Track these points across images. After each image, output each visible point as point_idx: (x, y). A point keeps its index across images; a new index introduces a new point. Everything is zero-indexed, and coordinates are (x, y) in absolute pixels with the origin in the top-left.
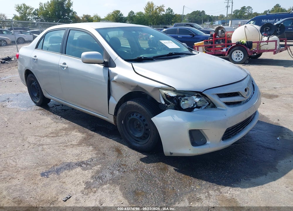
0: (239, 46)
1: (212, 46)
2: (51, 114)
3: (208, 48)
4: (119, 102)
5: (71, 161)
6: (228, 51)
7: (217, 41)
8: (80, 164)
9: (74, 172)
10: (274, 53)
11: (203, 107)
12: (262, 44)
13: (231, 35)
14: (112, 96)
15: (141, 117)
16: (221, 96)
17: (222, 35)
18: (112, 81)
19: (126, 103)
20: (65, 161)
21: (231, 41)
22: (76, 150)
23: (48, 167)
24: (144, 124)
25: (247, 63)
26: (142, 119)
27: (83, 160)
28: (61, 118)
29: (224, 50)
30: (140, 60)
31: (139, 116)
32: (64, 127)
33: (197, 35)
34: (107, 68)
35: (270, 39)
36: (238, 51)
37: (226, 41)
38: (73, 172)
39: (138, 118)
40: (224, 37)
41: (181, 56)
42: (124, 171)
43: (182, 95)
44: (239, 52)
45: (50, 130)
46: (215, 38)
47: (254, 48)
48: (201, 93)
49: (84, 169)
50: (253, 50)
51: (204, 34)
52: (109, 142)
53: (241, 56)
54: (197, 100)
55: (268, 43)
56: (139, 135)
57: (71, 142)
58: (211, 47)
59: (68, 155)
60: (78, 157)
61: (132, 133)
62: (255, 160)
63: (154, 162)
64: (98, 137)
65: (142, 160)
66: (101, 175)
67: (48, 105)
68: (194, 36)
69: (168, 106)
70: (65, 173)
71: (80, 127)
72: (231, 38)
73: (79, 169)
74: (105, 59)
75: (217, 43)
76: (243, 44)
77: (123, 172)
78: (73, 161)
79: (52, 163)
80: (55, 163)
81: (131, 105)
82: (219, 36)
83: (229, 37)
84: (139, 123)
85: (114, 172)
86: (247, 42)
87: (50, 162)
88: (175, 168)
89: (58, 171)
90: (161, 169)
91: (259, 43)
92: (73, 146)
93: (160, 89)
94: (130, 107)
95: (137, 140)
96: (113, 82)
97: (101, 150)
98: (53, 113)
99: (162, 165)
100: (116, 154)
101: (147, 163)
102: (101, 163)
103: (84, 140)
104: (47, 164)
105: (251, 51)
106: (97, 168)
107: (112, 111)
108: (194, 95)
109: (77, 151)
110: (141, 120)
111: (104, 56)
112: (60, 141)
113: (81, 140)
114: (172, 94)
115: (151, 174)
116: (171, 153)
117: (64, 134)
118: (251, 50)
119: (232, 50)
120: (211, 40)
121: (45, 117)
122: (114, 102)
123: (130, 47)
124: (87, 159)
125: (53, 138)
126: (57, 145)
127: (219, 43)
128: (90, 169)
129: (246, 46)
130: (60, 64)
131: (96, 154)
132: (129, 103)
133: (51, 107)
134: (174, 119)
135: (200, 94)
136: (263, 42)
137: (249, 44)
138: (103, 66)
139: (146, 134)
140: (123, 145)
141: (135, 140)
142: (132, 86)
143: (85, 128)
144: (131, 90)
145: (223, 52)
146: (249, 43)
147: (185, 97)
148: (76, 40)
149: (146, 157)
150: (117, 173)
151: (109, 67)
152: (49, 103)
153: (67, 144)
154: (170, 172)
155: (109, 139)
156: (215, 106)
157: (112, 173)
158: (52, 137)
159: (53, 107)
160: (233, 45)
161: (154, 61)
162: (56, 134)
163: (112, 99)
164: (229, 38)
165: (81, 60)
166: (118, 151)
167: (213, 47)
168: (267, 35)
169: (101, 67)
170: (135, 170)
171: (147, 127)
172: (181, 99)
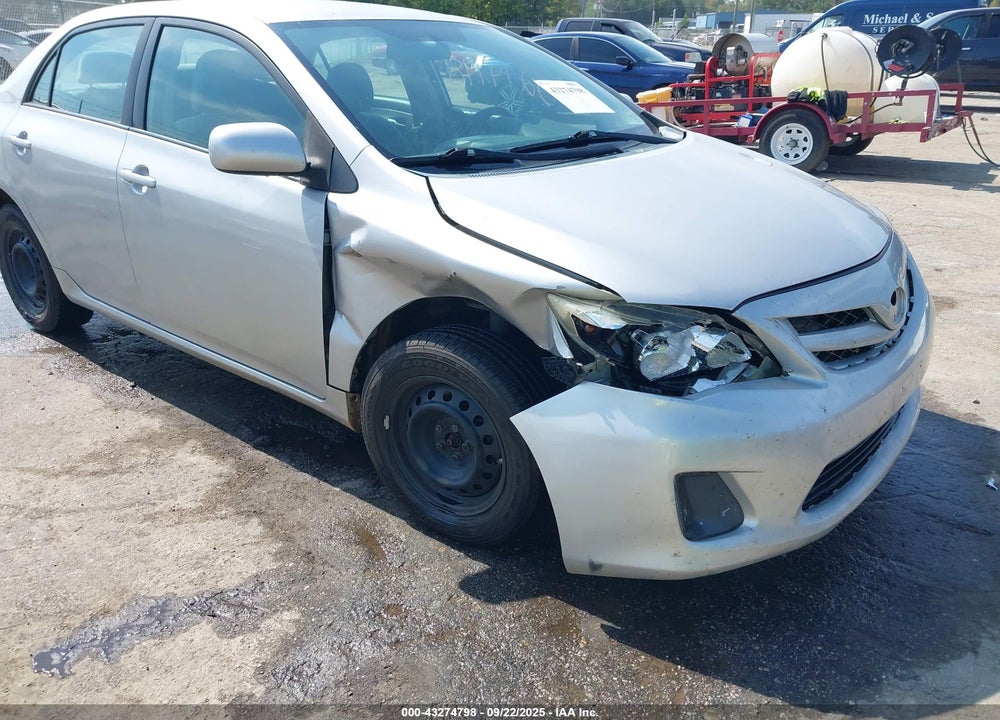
0: (800, 107)
1: (702, 106)
2: (93, 372)
3: (686, 112)
4: (369, 341)
5: (171, 589)
6: (756, 127)
7: (717, 85)
8: (207, 607)
9: (182, 644)
10: (922, 137)
11: (732, 374)
12: (880, 102)
13: (770, 68)
14: (342, 313)
15: (464, 406)
16: (804, 325)
17: (738, 65)
18: (341, 249)
19: (400, 345)
20: (143, 593)
21: (768, 89)
22: (191, 537)
23: (67, 622)
24: (478, 437)
25: (824, 172)
26: (471, 413)
27: (222, 585)
28: (134, 387)
29: (744, 122)
30: (460, 163)
31: (455, 402)
32: (143, 430)
33: (641, 62)
34: (323, 195)
35: (912, 85)
36: (795, 126)
37: (752, 88)
38: (176, 646)
39: (454, 409)
40: (745, 73)
41: (621, 148)
42: (398, 641)
43: (647, 322)
44: (799, 132)
45: (86, 443)
46: (711, 77)
47: (851, 118)
48: (726, 314)
49: (227, 631)
50: (849, 125)
51: (669, 62)
52: (330, 497)
53: (805, 144)
54: (707, 341)
55: (901, 98)
56: (454, 477)
57: (173, 497)
58: (694, 109)
59: (158, 563)
60: (200, 571)
61: (424, 467)
62: (922, 581)
63: (521, 597)
64: (282, 476)
65: (469, 585)
66: (300, 658)
67: (83, 332)
68: (630, 66)
69: (587, 368)
70: (144, 656)
71: (208, 428)
72: (770, 76)
73: (202, 633)
74: (311, 155)
75: (718, 95)
76: (813, 103)
77: (390, 645)
78: (178, 592)
79: (88, 601)
80: (102, 602)
81: (424, 357)
82: (725, 69)
83: (761, 73)
84: (454, 429)
85: (355, 645)
86: (828, 93)
87: (77, 599)
88: (606, 623)
89: (109, 644)
90: (550, 628)
91: (869, 97)
92: (180, 515)
93: (551, 297)
94: (420, 362)
95: (447, 497)
96: (345, 253)
97: (297, 535)
98: (103, 366)
99: (550, 607)
100: (358, 553)
101: (489, 600)
102: (298, 599)
103: (226, 488)
104: (62, 607)
105: (841, 129)
106: (284, 621)
107: (343, 374)
108: (698, 324)
109: (196, 539)
110: (467, 420)
111: (306, 144)
112: (126, 493)
113: (212, 491)
114: (608, 320)
115: (509, 654)
116: (594, 566)
117: (145, 459)
118: (840, 122)
119: (775, 122)
120: (696, 82)
121: (71, 385)
122: (350, 337)
123: (408, 103)
124: (236, 581)
125: (95, 481)
126: (114, 513)
127: (726, 94)
128: (250, 630)
129: (825, 111)
130: (122, 172)
131: (276, 554)
132: (414, 345)
133: (95, 341)
134: (612, 427)
135: (721, 320)
136: (886, 94)
137: (836, 103)
138: (304, 183)
139: (487, 476)
140: (388, 515)
141: (439, 495)
142: (428, 276)
143: (228, 436)
144: (423, 292)
145: (740, 129)
146: (835, 97)
147: (661, 331)
148: (188, 72)
149: (487, 572)
150: (365, 650)
151: (329, 191)
152: (88, 321)
153: (157, 509)
154: (587, 640)
155: (329, 487)
156: (781, 367)
157: (346, 652)
158: (94, 473)
159: (105, 338)
160: (776, 105)
161: (519, 166)
162: (110, 461)
163: (339, 325)
164: (763, 76)
165: (208, 155)
166: (368, 541)
167: (706, 110)
168: (901, 69)
169: (296, 187)
170: (441, 634)
171: (489, 450)
172: (639, 338)
